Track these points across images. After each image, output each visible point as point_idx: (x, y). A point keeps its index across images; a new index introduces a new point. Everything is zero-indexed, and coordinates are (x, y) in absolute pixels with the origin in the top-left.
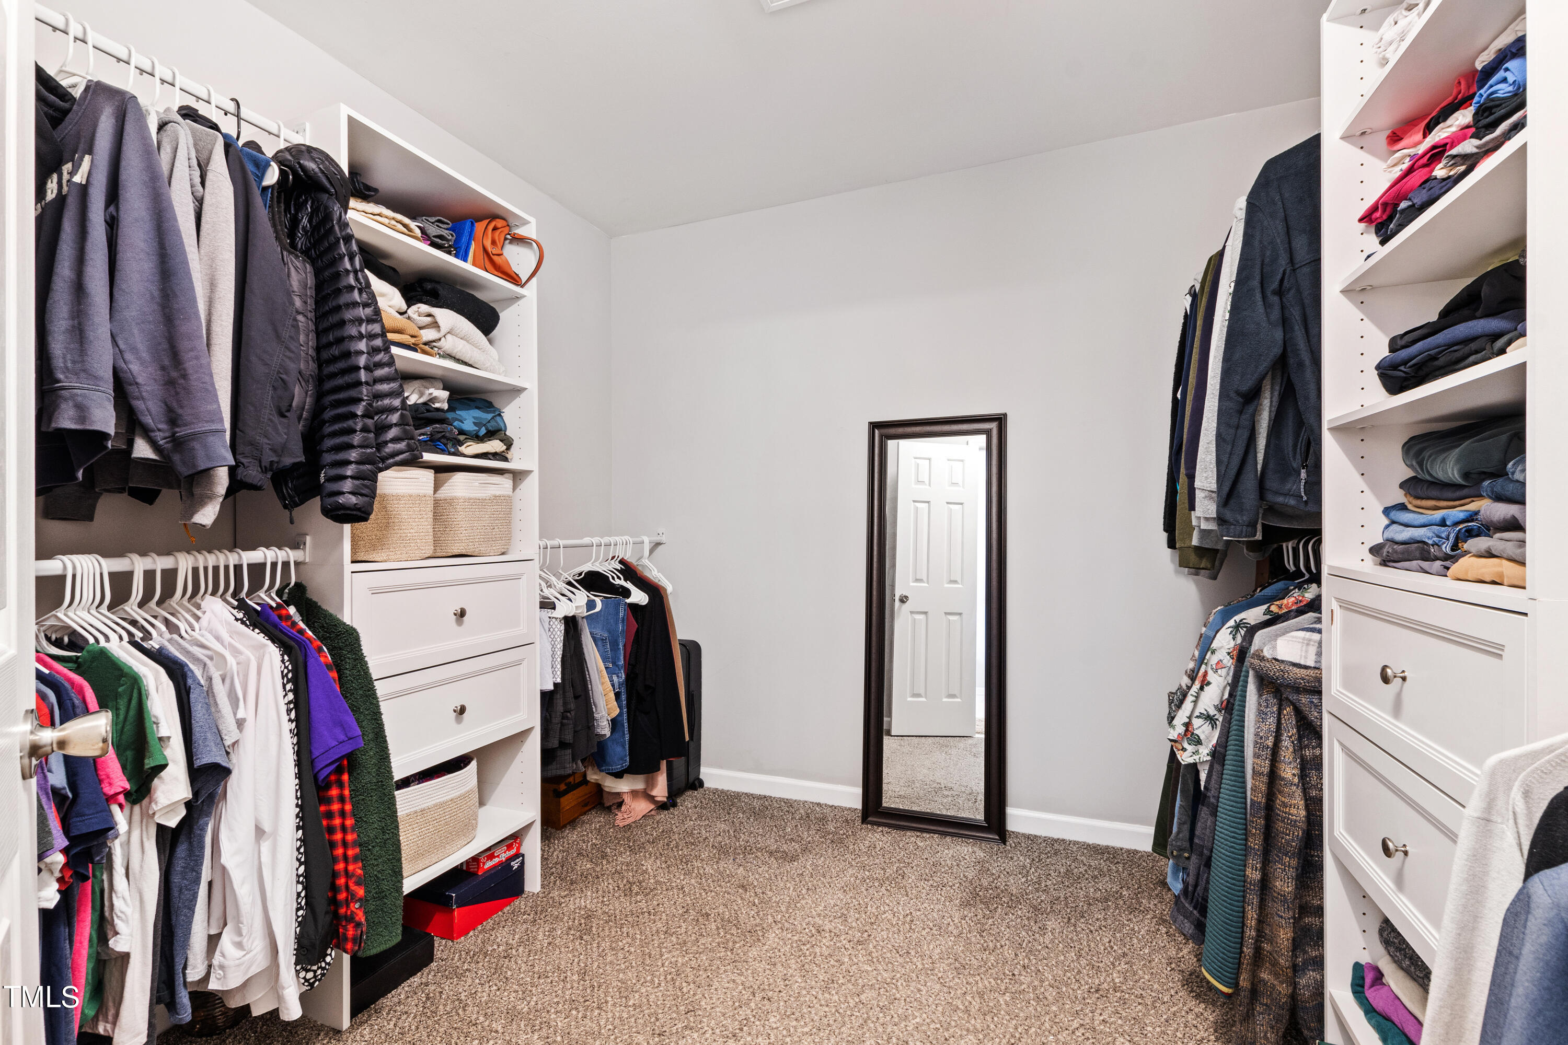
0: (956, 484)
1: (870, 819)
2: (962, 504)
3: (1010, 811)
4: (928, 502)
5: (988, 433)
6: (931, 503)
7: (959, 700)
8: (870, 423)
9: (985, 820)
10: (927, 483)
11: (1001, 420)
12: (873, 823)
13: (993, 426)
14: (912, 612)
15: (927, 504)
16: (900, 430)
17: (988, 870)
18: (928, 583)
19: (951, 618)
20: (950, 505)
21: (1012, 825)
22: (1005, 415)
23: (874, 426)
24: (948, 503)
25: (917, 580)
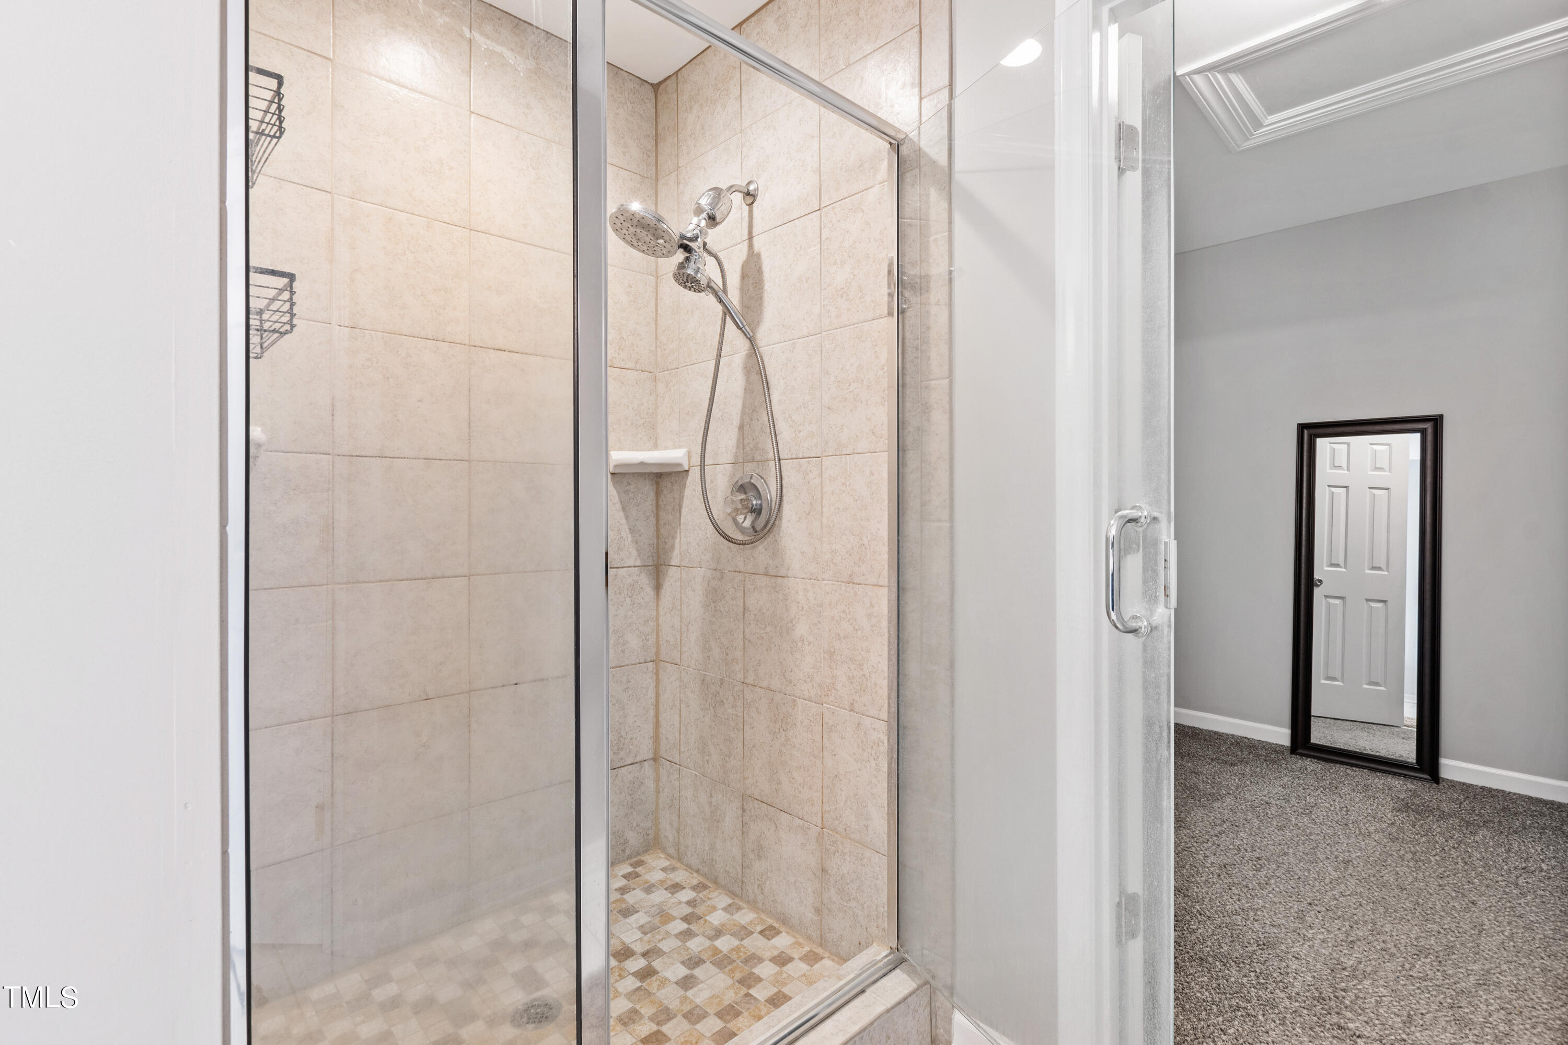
0: (1381, 469)
1: (1299, 751)
2: (1387, 489)
3: (1444, 761)
4: (1346, 487)
5: (1423, 433)
6: (1350, 488)
7: (1383, 688)
8: (1299, 425)
9: (1417, 763)
10: (1346, 468)
11: (1437, 421)
12: (1302, 755)
13: (1428, 426)
14: (1326, 597)
15: (1345, 489)
16: (1330, 430)
17: (1420, 796)
18: (1345, 567)
19: (1373, 605)
20: (1372, 490)
21: (1445, 773)
22: (1441, 416)
23: (1302, 427)
24: (1370, 488)
25: (1332, 565)
